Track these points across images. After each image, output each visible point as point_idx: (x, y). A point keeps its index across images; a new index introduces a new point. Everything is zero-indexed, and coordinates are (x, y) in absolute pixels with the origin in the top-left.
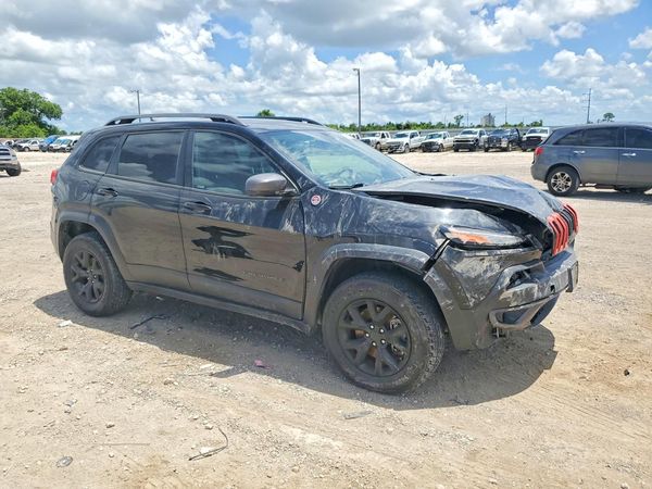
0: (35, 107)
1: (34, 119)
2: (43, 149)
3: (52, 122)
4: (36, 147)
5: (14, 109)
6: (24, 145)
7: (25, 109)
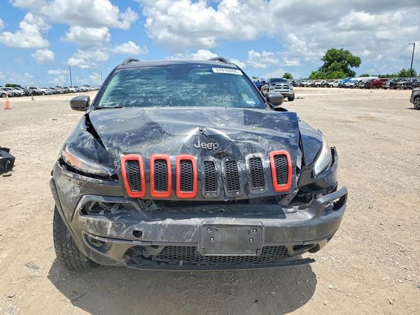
0: (345, 59)
1: (342, 67)
2: (341, 86)
3: (354, 69)
4: (337, 84)
5: (333, 62)
6: (330, 83)
7: (338, 62)
